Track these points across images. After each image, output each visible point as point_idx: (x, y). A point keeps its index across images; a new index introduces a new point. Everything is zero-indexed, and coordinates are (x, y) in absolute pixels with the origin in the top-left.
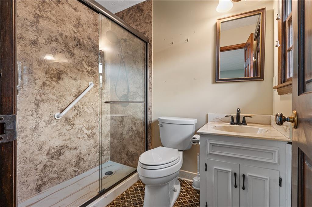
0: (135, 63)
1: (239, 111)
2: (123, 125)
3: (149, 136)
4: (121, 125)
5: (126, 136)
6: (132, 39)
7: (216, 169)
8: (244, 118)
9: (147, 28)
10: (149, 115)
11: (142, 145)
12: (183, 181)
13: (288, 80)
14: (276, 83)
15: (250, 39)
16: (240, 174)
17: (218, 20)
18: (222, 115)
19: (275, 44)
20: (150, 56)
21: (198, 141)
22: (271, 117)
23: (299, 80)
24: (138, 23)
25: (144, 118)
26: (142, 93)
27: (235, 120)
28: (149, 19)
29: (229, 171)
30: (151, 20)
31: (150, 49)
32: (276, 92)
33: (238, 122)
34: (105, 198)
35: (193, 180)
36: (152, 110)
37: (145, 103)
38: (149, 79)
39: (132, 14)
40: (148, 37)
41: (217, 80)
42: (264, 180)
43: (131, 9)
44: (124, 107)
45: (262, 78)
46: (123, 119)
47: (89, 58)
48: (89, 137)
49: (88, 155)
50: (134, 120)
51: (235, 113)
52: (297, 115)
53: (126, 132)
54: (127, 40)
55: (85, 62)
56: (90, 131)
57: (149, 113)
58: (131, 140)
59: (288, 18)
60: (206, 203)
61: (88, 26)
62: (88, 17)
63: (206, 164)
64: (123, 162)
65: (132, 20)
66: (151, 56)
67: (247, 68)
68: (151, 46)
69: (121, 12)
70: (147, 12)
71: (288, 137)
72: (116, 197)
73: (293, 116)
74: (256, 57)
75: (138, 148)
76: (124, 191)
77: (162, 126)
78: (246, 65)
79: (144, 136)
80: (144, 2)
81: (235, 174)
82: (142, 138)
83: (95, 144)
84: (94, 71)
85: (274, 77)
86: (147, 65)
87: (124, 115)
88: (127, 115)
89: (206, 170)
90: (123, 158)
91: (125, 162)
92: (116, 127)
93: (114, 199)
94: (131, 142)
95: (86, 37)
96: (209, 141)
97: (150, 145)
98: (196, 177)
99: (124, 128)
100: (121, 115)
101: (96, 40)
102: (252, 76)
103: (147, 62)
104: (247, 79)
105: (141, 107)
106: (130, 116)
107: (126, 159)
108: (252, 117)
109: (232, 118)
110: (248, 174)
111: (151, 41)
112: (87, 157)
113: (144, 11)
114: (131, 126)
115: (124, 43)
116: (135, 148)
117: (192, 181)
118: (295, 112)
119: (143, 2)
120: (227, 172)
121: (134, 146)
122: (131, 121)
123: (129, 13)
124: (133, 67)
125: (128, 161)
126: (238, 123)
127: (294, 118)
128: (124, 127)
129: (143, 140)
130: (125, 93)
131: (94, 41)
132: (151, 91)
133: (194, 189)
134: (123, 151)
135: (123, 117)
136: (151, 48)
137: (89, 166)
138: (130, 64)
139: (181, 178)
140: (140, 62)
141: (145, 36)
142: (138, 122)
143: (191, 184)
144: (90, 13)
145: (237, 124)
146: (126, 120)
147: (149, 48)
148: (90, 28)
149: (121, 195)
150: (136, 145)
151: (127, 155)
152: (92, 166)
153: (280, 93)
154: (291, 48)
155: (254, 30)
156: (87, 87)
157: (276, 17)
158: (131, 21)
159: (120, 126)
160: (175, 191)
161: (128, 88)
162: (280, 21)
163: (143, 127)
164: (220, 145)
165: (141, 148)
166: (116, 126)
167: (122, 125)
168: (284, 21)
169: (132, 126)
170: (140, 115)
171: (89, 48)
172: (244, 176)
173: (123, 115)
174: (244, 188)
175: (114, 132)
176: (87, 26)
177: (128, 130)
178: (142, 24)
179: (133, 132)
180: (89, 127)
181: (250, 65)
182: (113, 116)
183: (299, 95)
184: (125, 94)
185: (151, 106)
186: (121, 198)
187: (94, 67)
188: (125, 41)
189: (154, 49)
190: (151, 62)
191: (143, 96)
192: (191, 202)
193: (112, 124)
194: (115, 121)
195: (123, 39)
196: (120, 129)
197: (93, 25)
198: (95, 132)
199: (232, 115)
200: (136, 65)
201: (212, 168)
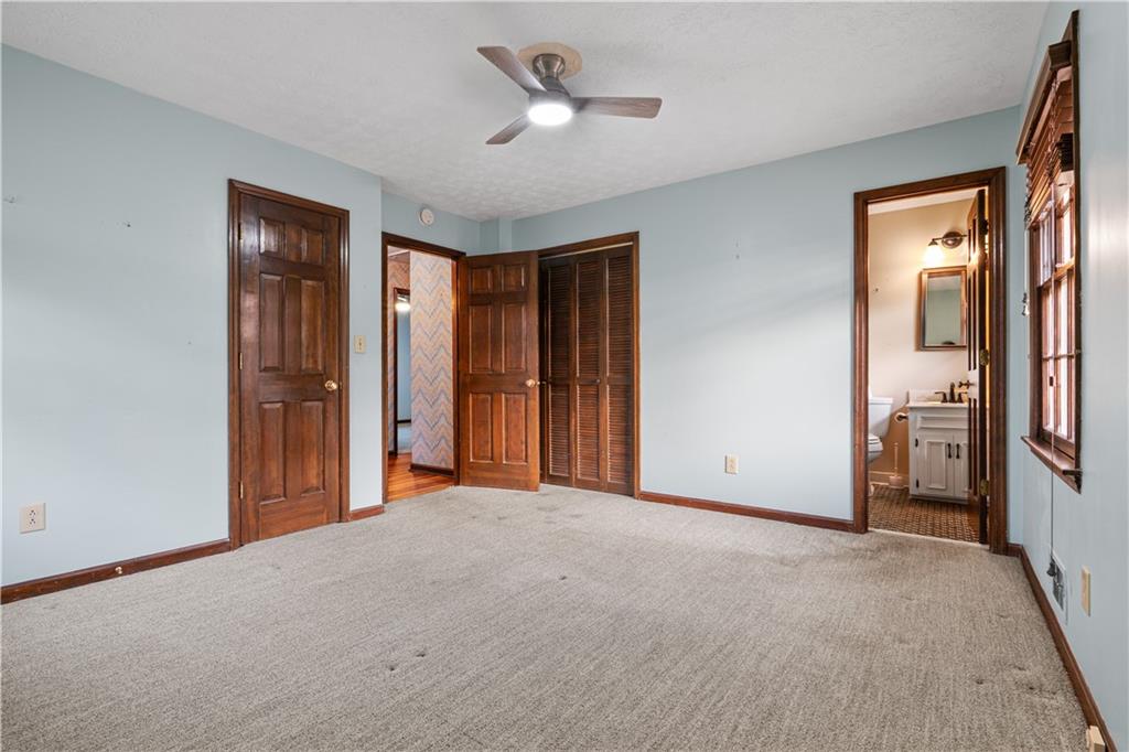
1: (952, 387)
7: (928, 442)
8: (960, 395)
16: (954, 444)
17: (925, 270)
18: (931, 393)
27: (948, 397)
29: (943, 443)
41: (923, 347)
51: (947, 389)
60: (917, 480)
63: (917, 440)
81: (949, 445)
89: (917, 445)
109: (945, 395)
110: (962, 444)
120: (940, 443)
126: (953, 400)
145: (950, 402)
164: (933, 417)
172: (958, 446)
174: (958, 457)
199: (944, 391)
201: (924, 442)
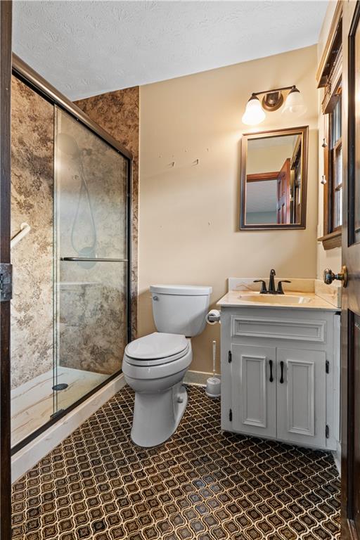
0: (108, 192)
1: (273, 273)
2: (84, 300)
3: (133, 318)
4: (80, 300)
5: (91, 321)
6: (101, 150)
7: (244, 357)
8: (280, 284)
9: (130, 134)
10: (132, 283)
11: (121, 333)
12: (190, 387)
13: (336, 229)
14: (321, 234)
15: (286, 167)
16: (277, 361)
17: (244, 135)
18: (249, 281)
19: (321, 180)
20: (134, 183)
21: (218, 319)
22: (314, 281)
23: (348, 229)
24: (114, 124)
25: (125, 288)
26: (120, 245)
27: (267, 287)
28: (133, 121)
29: (262, 359)
30: (136, 122)
31: (134, 171)
32: (321, 245)
33: (272, 289)
34: (64, 424)
35: (206, 383)
36: (139, 273)
37: (125, 262)
38: (132, 222)
39: (102, 108)
40: (132, 149)
41: (242, 227)
42: (307, 366)
43: (101, 98)
44: (88, 269)
45: (303, 226)
46: (85, 290)
47: (21, 178)
48: (21, 325)
49: (18, 357)
50: (105, 291)
51: (267, 277)
52: (346, 271)
53: (90, 313)
54: (93, 152)
55: (15, 186)
56: (23, 313)
57: (132, 278)
58: (100, 326)
59: (337, 146)
60: (231, 410)
61: (20, 121)
62: (19, 104)
63: (230, 352)
64: (85, 366)
65: (103, 118)
66: (136, 182)
67: (281, 211)
68: (137, 166)
69: (81, 101)
70: (130, 108)
71: (336, 305)
72: (83, 422)
73: (343, 273)
74: (294, 194)
75: (113, 340)
76: (94, 411)
77: (156, 299)
78: (279, 205)
79: (123, 318)
80: (125, 90)
81: (271, 362)
82: (120, 322)
83: (32, 337)
84: (31, 203)
85: (318, 224)
86: (129, 198)
87: (87, 283)
88: (93, 283)
89: (230, 360)
90: (85, 360)
91: (89, 365)
92: (70, 305)
93: (78, 425)
94: (99, 330)
95: (16, 140)
96: (234, 317)
97: (133, 333)
98: (210, 379)
99: (86, 306)
100: (81, 283)
101: (33, 148)
102: (288, 222)
103: (129, 192)
104: (281, 227)
105: (119, 268)
106: (99, 285)
107: (90, 360)
108: (289, 282)
109: (264, 284)
110: (287, 361)
111: (137, 157)
112: (17, 361)
113: (125, 106)
114: (99, 302)
115: (87, 156)
116: (108, 339)
117: (206, 386)
118: (344, 267)
119: (123, 90)
120: (259, 360)
121: (106, 337)
122: (99, 294)
123: (96, 105)
124: (103, 200)
125: (94, 364)
126: (272, 291)
127: (343, 275)
128: (85, 304)
129: (123, 324)
130: (89, 244)
131: (31, 148)
132: (137, 242)
133: (209, 397)
134: (84, 346)
135: (84, 287)
136: (137, 169)
137: (20, 378)
138: (98, 194)
139: (186, 383)
140: (116, 192)
141: (127, 148)
142: (113, 294)
143: (203, 390)
144: (23, 97)
145: (270, 293)
146: (89, 291)
147: (133, 168)
148: (24, 124)
149: (90, 419)
150: (109, 335)
151: (92, 353)
152: (26, 378)
153: (326, 248)
154: (339, 187)
155: (291, 155)
156: (17, 232)
157: (321, 143)
158: (100, 119)
159: (78, 304)
160: (180, 401)
161: (95, 237)
162: (327, 148)
163: (123, 303)
164: (250, 321)
165: (119, 340)
166: (71, 302)
167: (82, 302)
168: (331, 148)
169: (101, 302)
170: (118, 283)
171: (21, 160)
172: (282, 363)
173: (84, 283)
174: (282, 381)
175: (66, 314)
176: (18, 120)
177: (94, 310)
178: (122, 126)
179: (104, 313)
180: (20, 305)
181: (285, 206)
182: (66, 286)
183: (349, 246)
184: (88, 246)
185: (136, 268)
186: (91, 423)
187: (31, 196)
188: (89, 152)
189: (142, 172)
190: (137, 193)
191: (122, 251)
192: (206, 415)
193: (64, 300)
194: (69, 293)
195: (85, 149)
196: (78, 308)
197: (29, 119)
198: (31, 315)
199: (263, 279)
200: (109, 195)
201: (240, 356)
